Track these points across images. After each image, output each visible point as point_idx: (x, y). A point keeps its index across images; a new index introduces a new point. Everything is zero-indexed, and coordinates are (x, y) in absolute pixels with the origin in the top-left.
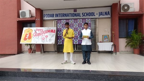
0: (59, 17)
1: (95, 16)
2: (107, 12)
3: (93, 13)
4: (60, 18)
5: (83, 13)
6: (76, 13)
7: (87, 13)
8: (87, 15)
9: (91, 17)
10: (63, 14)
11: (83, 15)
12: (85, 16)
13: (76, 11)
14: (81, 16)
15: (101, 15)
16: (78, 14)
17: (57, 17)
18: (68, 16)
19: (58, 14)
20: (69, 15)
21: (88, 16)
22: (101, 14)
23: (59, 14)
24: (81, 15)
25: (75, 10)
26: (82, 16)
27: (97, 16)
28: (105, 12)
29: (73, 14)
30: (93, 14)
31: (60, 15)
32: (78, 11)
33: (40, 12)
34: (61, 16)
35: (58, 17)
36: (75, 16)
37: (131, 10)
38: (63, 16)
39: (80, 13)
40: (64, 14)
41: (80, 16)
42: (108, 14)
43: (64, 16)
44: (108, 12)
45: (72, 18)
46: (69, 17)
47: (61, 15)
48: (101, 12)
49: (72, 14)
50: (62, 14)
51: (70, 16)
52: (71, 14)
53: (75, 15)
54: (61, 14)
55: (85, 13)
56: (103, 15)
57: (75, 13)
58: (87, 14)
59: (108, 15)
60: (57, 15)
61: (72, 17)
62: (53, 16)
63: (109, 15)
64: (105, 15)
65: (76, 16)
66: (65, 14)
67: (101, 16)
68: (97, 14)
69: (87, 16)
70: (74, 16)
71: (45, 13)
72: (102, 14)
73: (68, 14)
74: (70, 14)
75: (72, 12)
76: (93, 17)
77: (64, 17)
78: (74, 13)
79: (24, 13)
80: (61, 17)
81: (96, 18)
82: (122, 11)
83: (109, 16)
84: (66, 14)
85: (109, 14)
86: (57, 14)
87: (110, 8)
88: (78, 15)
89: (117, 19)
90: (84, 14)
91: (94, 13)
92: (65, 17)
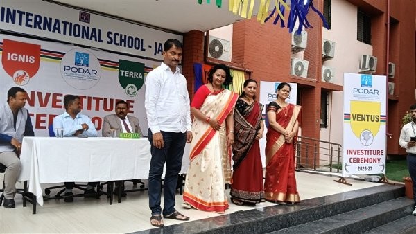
0: (20, 24)
1: (144, 50)
3: (138, 39)
4: (23, 29)
5: (111, 33)
6: (86, 25)
7: (121, 35)
8: (123, 43)
9: (133, 51)
10: (36, 16)
11: (109, 40)
12: (117, 44)
13: (88, 21)
14: (102, 41)
15: (160, 52)
16: (94, 30)
17: (7, 21)
18: (57, 31)
19: (14, 11)
20: (62, 26)
21: (125, 46)
22: (159, 48)
23: (21, 13)
24: (104, 37)
26: (105, 42)
27: (149, 53)
29: (76, 25)
30: (137, 43)
31: (24, 17)
34: (30, 23)
35: (13, 22)
36: (83, 37)
38: (37, 24)
39: (100, 31)
40: (40, 17)
41: (101, 39)
43: (42, 25)
45: (73, 39)
46: (59, 32)
47: (30, 17)
48: (161, 45)
49: (71, 24)
50: (32, 15)
51: (65, 33)
52: (68, 26)
53: (85, 33)
54: (28, 14)
55: (118, 34)
57: (83, 27)
58: (121, 40)
60: (9, 15)
61: (70, 35)
65: (87, 38)
66: (45, 18)
67: (160, 56)
68: (150, 47)
69: (121, 45)
70: (78, 36)
73: (57, 21)
74: (65, 23)
75: (74, 17)
76: (139, 52)
77: (40, 28)
78: (81, 24)
80: (27, 25)
82: (209, 56)
84: (51, 19)
86: (9, 10)
87: (180, 37)
88: (95, 35)
90: (112, 36)
91: (142, 40)
92: (44, 29)
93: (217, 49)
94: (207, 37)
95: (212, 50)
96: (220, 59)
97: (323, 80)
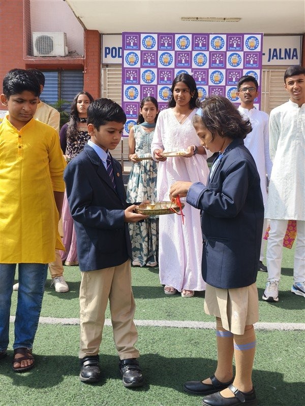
2: (290, 49)
15: (275, 58)
22: (274, 54)
28: (286, 50)
42: (293, 56)
44: (295, 50)
48: (275, 50)
56: (281, 58)
59: (295, 58)
63: (297, 58)
64: (286, 58)
68: (263, 55)
72: (276, 56)
83: (297, 62)
85: (296, 56)
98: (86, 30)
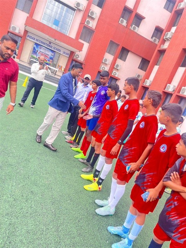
2: (68, 53)
4: (39, 43)
7: (56, 48)
8: (56, 50)
9: (58, 52)
22: (64, 53)
24: (53, 48)
25: (50, 43)
27: (61, 53)
30: (60, 50)
31: (39, 41)
32: (52, 45)
33: (26, 32)
35: (37, 42)
37: (79, 59)
43: (42, 43)
50: (41, 41)
51: (45, 45)
53: (49, 46)
60: (37, 40)
62: (34, 39)
64: (66, 55)
67: (64, 54)
71: (29, 34)
73: (45, 43)
75: (48, 43)
76: (59, 52)
79: (14, 28)
81: (61, 54)
82: (75, 57)
83: (68, 56)
87: (70, 52)
88: (51, 47)
89: (71, 60)
93: (77, 56)
94: (75, 54)
95: (76, 56)
96: (78, 59)
97: (113, 74)
98: (25, 29)
